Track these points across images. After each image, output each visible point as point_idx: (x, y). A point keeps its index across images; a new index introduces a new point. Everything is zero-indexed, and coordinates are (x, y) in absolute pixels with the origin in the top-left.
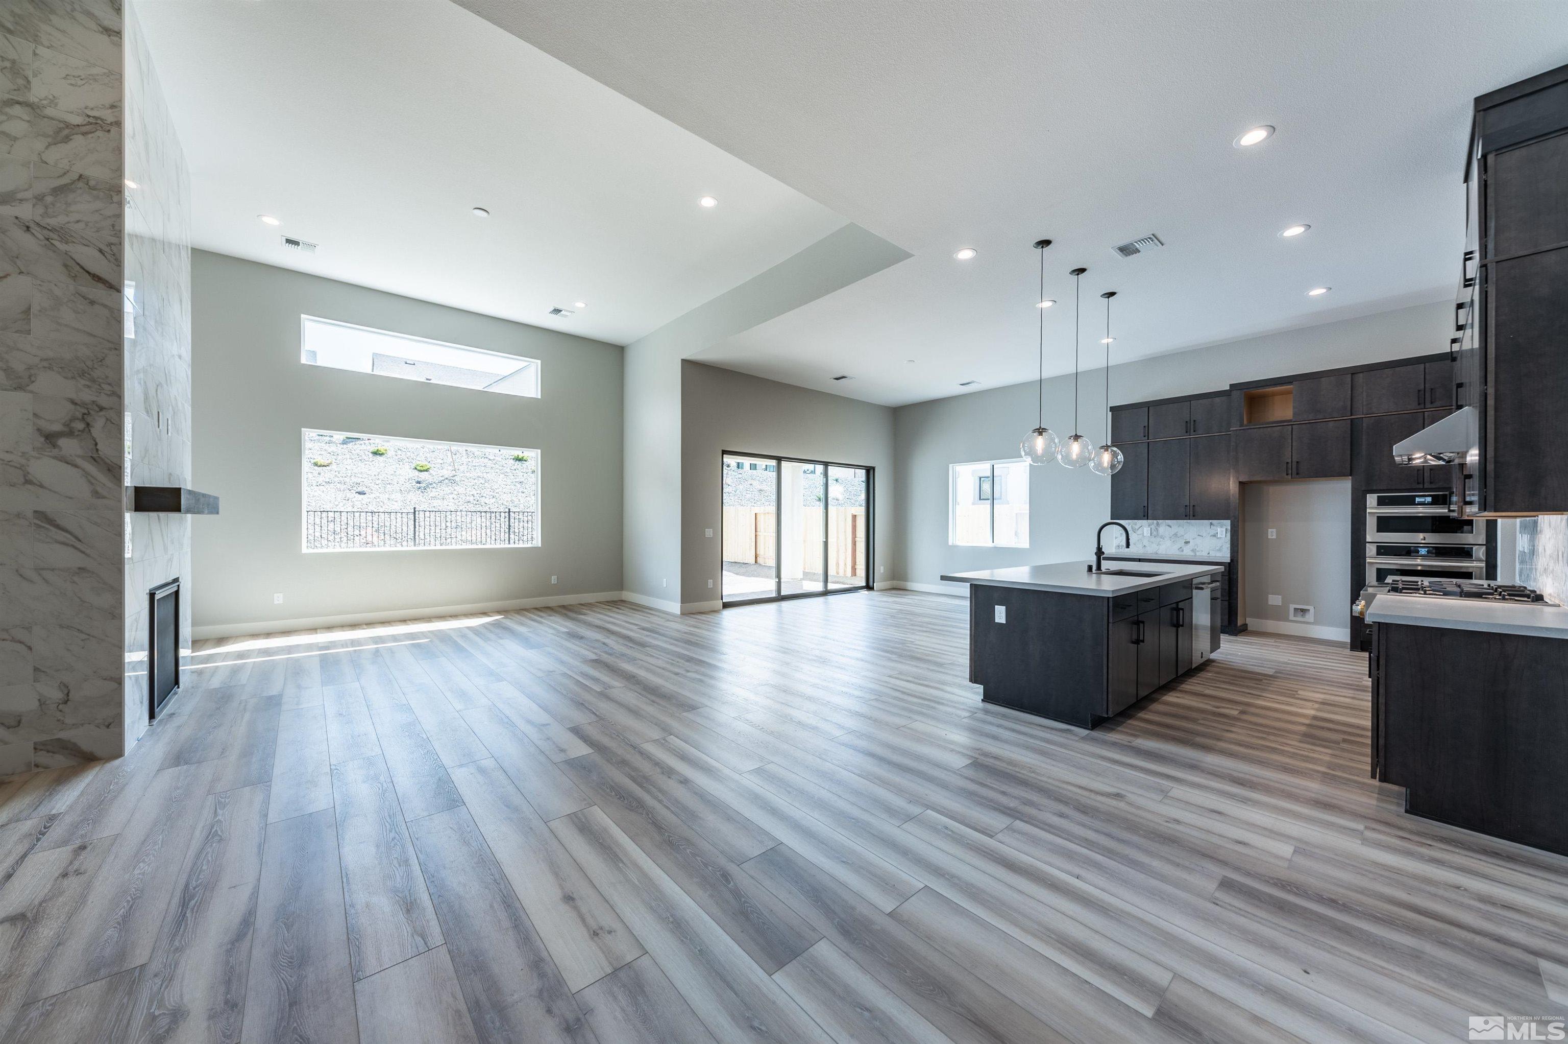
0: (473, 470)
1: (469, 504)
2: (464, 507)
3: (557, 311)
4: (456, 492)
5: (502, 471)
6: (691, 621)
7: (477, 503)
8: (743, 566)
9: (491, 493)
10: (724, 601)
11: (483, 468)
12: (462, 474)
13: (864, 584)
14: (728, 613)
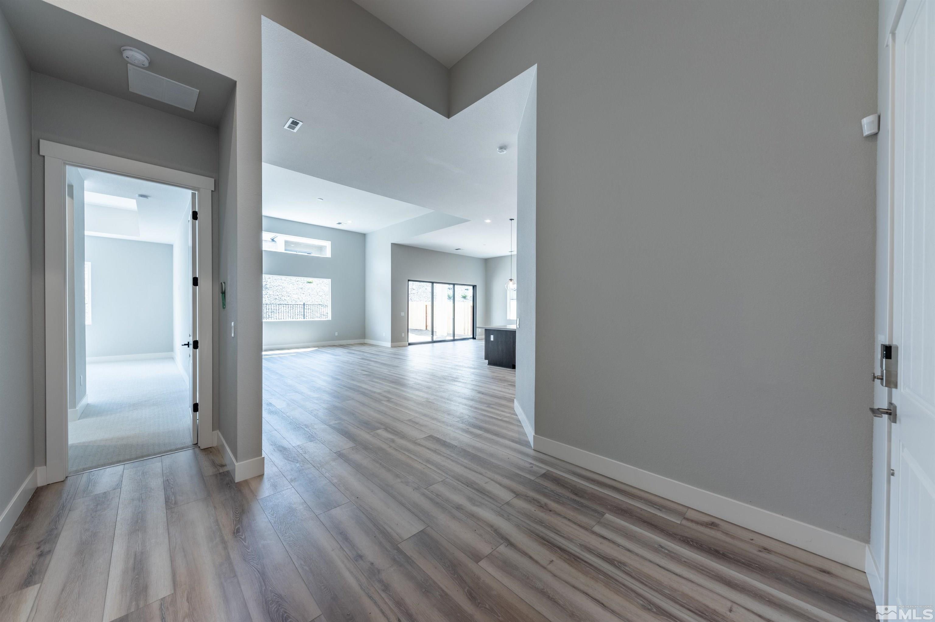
0: (275, 282)
1: (276, 300)
2: (274, 301)
3: (339, 223)
4: (268, 294)
5: (291, 282)
6: (395, 349)
7: (281, 299)
8: (420, 331)
9: (287, 294)
10: (409, 342)
11: (280, 280)
12: (270, 284)
13: (472, 337)
14: (410, 347)
